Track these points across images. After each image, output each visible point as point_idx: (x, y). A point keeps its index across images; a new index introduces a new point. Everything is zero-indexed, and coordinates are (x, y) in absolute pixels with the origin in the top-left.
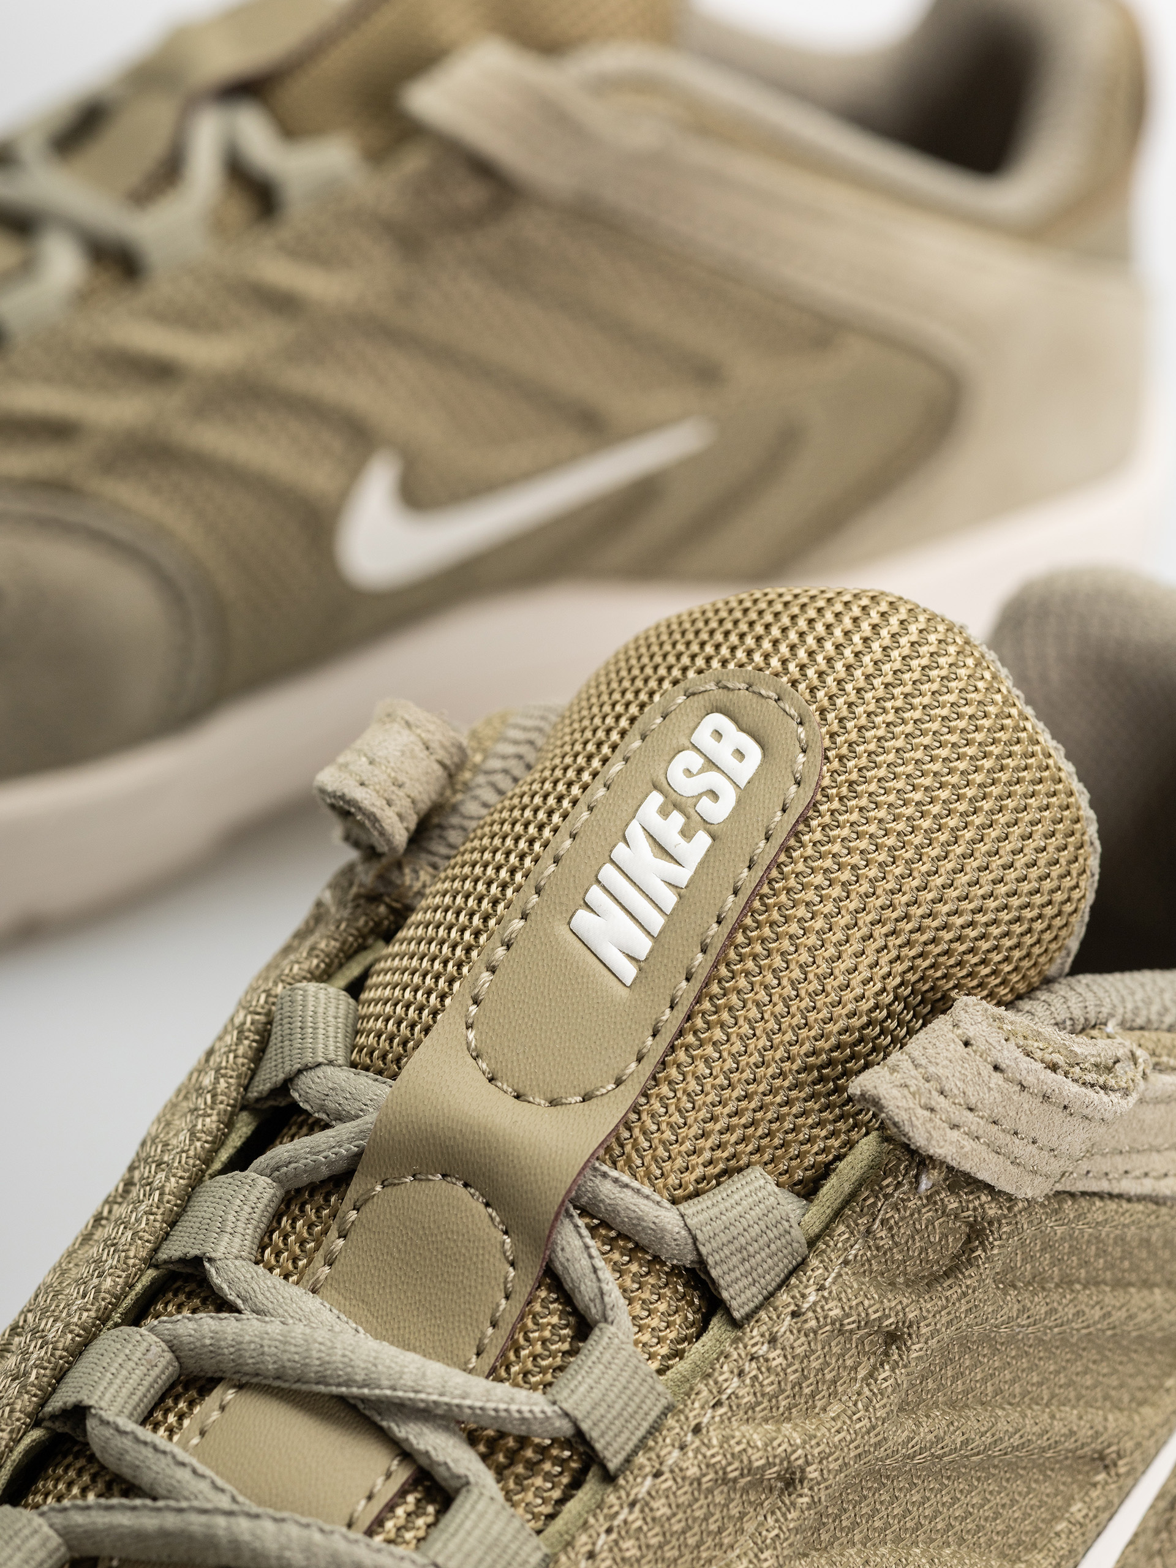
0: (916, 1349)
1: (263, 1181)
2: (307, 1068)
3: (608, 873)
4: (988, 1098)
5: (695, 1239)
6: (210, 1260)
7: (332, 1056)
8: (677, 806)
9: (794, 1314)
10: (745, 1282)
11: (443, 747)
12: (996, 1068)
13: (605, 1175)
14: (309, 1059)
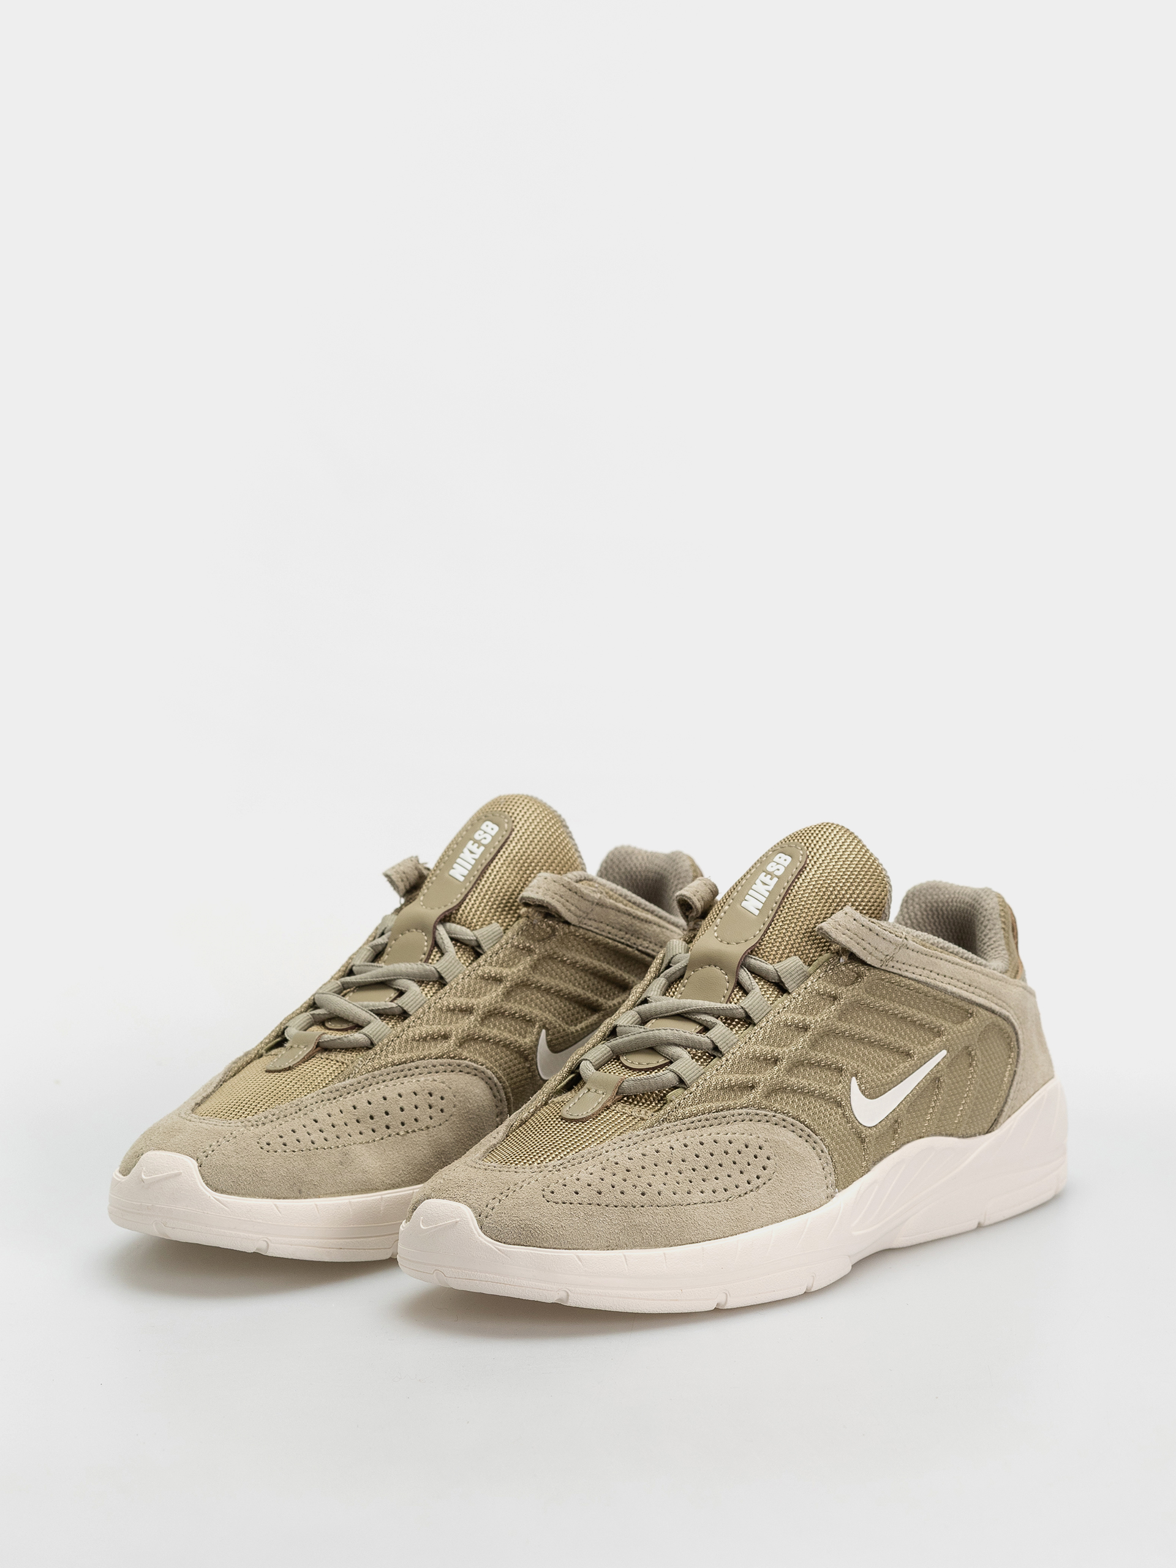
0: (842, 1002)
1: (663, 979)
2: (674, 956)
3: (751, 892)
4: (853, 927)
5: (777, 971)
6: (649, 997)
7: (680, 952)
8: (769, 874)
9: (805, 988)
10: (791, 982)
11: (710, 885)
12: (855, 920)
13: (752, 958)
14: (674, 954)
